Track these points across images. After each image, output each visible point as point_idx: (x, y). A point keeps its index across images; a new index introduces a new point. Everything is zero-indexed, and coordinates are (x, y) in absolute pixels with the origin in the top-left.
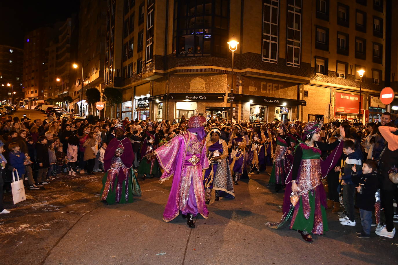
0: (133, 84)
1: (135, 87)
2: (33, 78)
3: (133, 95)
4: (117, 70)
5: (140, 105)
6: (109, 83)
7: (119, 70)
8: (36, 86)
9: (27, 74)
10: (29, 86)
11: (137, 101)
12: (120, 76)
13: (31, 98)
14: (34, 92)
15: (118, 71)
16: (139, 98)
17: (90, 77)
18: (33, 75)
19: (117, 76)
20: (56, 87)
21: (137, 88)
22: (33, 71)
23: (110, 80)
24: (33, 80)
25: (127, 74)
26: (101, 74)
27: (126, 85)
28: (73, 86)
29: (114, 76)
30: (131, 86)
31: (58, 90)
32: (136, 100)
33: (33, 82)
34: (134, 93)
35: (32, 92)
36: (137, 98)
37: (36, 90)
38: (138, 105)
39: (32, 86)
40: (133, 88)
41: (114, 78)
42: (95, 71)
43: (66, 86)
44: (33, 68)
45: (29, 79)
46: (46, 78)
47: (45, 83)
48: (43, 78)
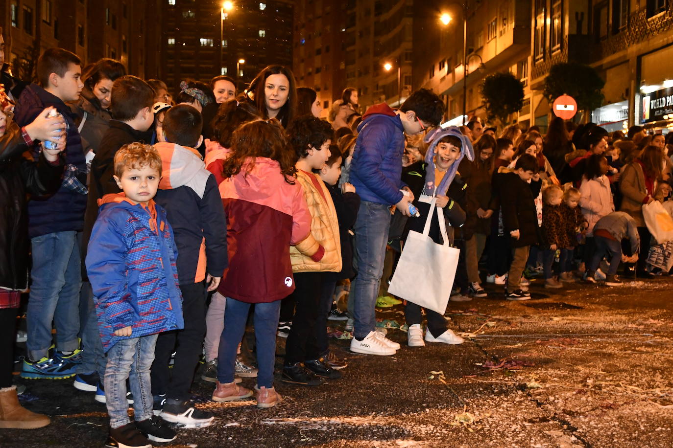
0: (633, 49)
1: (639, 58)
2: (318, 71)
3: (633, 82)
4: (577, 14)
5: (659, 109)
6: (550, 56)
7: (582, 14)
8: (326, 89)
9: (303, 61)
11: (647, 99)
12: (585, 32)
15: (579, 18)
16: (654, 88)
17: (482, 48)
18: (318, 61)
19: (574, 32)
20: (377, 89)
21: (648, 60)
22: (319, 52)
23: (554, 45)
24: (319, 75)
25: (611, 21)
26: (522, 34)
27: (608, 55)
28: (425, 82)
29: (566, 32)
30: (625, 56)
31: (383, 97)
32: (643, 96)
33: (318, 80)
34: (635, 77)
36: (647, 89)
37: (326, 100)
38: (652, 111)
40: (633, 62)
41: (566, 40)
42: (500, 28)
43: (406, 84)
44: (318, 45)
45: (310, 74)
46: (351, 67)
47: (349, 80)
48: (342, 66)
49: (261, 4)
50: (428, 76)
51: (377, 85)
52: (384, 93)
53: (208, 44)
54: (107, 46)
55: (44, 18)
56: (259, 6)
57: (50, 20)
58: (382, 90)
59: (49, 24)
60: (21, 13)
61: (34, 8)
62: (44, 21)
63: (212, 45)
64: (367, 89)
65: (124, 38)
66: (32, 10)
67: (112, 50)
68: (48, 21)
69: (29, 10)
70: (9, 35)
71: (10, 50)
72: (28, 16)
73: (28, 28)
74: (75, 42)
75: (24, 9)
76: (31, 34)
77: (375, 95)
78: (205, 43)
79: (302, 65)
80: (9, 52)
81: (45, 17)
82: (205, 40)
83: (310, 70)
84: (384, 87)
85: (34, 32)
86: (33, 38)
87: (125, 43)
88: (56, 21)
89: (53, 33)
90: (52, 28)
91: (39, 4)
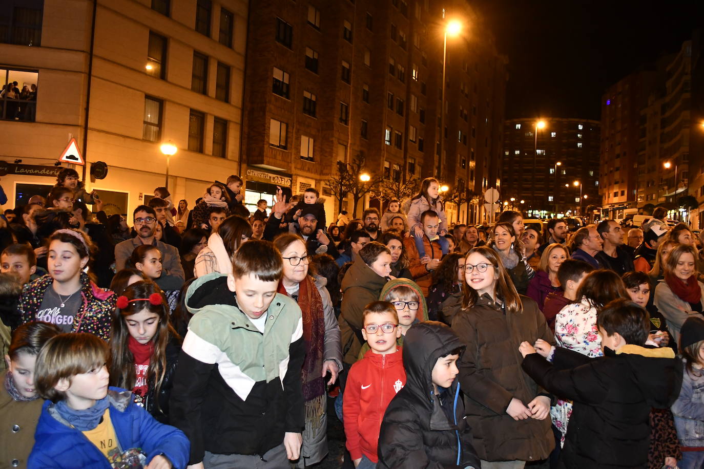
2: (617, 169)
8: (623, 182)
9: (606, 163)
10: (610, 184)
13: (613, 205)
14: (620, 194)
18: (617, 163)
20: (661, 182)
22: (618, 156)
24: (618, 172)
28: (698, 176)
31: (666, 187)
33: (617, 176)
35: (616, 195)
37: (623, 190)
39: (616, 183)
43: (683, 178)
44: (618, 150)
45: (611, 172)
46: (642, 166)
47: (640, 175)
48: (636, 166)
49: (580, 126)
50: (701, 172)
51: (662, 179)
52: (666, 185)
53: (542, 154)
54: (459, 156)
55: (411, 139)
57: (416, 140)
58: (665, 182)
59: (415, 142)
60: (394, 135)
61: (403, 131)
62: (411, 140)
63: (544, 154)
64: (653, 182)
65: (472, 150)
66: (402, 134)
67: (463, 158)
68: (414, 140)
69: (400, 134)
70: (384, 150)
71: (384, 159)
72: (399, 138)
73: (399, 145)
74: (434, 153)
75: (396, 133)
76: (401, 149)
77: (659, 186)
78: (540, 153)
79: (606, 165)
80: (383, 161)
81: (412, 137)
82: (540, 151)
83: (612, 169)
84: (666, 180)
85: (403, 146)
86: (402, 151)
87: (473, 153)
88: (420, 140)
89: (417, 148)
90: (417, 145)
91: (407, 129)
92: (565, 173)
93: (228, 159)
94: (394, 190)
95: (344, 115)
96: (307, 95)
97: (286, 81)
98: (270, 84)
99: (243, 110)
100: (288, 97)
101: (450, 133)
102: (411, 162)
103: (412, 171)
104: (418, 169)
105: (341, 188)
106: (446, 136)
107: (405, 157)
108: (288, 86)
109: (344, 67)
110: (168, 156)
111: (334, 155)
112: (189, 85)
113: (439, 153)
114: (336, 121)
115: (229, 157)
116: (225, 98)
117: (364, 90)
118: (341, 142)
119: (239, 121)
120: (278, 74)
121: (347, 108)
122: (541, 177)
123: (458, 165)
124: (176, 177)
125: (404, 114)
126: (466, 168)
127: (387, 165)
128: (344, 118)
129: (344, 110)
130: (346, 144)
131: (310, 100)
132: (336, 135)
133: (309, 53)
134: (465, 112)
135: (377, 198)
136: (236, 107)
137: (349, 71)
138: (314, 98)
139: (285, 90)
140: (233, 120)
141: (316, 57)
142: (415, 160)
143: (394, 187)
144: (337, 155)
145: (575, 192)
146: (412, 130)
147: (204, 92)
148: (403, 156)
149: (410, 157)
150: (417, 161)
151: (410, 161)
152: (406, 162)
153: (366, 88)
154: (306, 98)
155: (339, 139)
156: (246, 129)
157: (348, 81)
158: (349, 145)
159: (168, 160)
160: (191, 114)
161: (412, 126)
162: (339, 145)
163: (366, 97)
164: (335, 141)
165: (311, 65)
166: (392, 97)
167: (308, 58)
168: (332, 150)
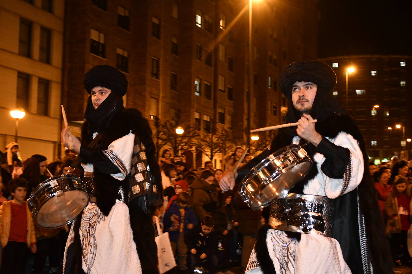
49: (402, 63)
53: (362, 94)
54: (269, 103)
56: (400, 64)
57: (225, 89)
59: (224, 92)
60: (203, 86)
61: (212, 81)
62: (220, 90)
63: (365, 94)
66: (211, 84)
67: (274, 104)
68: (223, 90)
69: (209, 84)
70: (194, 101)
71: (195, 110)
72: (208, 88)
73: (208, 96)
75: (205, 84)
76: (210, 99)
78: (360, 93)
80: (193, 111)
81: (221, 87)
82: (360, 91)
85: (212, 97)
86: (212, 101)
87: (284, 99)
88: (229, 88)
89: (227, 97)
90: (226, 94)
91: (216, 79)
92: (388, 115)
93: (50, 117)
94: (208, 142)
95: (155, 69)
96: (120, 51)
97: (102, 41)
98: (88, 45)
99: (63, 69)
100: (104, 56)
101: (260, 80)
102: (220, 112)
103: (222, 121)
104: (228, 118)
105: (158, 141)
106: (255, 83)
107: (215, 107)
108: (103, 45)
109: (154, 23)
110: (17, 119)
111: (147, 108)
112: (16, 50)
113: (249, 101)
114: (148, 76)
115: (52, 115)
116: (47, 60)
117: (173, 43)
118: (153, 96)
119: (59, 81)
120: (95, 35)
121: (158, 62)
122: (363, 119)
123: (269, 112)
124: (6, 135)
125: (213, 64)
126: (278, 114)
127: (197, 115)
128: (155, 72)
129: (155, 65)
130: (157, 97)
131: (123, 56)
132: (148, 89)
133: (121, 11)
134: (275, 57)
135: (190, 149)
136: (58, 68)
137: (158, 27)
138: (126, 54)
139: (101, 50)
140: (54, 80)
141: (127, 14)
142: (224, 109)
143: (208, 140)
144: (150, 109)
145: (398, 135)
146: (221, 79)
147: (28, 55)
148: (212, 107)
149: (220, 107)
150: (227, 110)
151: (220, 110)
152: (215, 112)
153: (175, 41)
154: (118, 55)
155: (151, 93)
156: (66, 88)
157: (158, 37)
158: (160, 98)
159: (17, 123)
160: (19, 77)
161: (221, 75)
162: (151, 99)
163: (175, 50)
164: (148, 95)
165: (123, 22)
166: (201, 48)
167: (120, 16)
168: (145, 104)
